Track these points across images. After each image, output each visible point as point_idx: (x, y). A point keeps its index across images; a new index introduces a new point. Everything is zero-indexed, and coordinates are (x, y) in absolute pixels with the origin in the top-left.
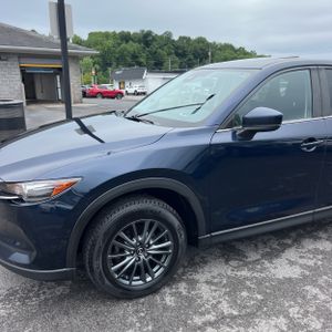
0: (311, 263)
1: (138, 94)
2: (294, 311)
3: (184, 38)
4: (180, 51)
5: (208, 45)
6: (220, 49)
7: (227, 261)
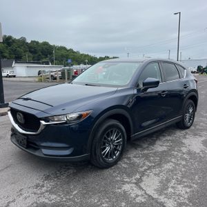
0: (168, 144)
1: (10, 77)
2: (173, 160)
3: (35, 41)
4: (32, 50)
5: (50, 46)
6: (58, 49)
7: (136, 149)
